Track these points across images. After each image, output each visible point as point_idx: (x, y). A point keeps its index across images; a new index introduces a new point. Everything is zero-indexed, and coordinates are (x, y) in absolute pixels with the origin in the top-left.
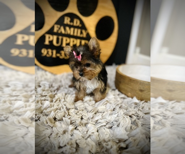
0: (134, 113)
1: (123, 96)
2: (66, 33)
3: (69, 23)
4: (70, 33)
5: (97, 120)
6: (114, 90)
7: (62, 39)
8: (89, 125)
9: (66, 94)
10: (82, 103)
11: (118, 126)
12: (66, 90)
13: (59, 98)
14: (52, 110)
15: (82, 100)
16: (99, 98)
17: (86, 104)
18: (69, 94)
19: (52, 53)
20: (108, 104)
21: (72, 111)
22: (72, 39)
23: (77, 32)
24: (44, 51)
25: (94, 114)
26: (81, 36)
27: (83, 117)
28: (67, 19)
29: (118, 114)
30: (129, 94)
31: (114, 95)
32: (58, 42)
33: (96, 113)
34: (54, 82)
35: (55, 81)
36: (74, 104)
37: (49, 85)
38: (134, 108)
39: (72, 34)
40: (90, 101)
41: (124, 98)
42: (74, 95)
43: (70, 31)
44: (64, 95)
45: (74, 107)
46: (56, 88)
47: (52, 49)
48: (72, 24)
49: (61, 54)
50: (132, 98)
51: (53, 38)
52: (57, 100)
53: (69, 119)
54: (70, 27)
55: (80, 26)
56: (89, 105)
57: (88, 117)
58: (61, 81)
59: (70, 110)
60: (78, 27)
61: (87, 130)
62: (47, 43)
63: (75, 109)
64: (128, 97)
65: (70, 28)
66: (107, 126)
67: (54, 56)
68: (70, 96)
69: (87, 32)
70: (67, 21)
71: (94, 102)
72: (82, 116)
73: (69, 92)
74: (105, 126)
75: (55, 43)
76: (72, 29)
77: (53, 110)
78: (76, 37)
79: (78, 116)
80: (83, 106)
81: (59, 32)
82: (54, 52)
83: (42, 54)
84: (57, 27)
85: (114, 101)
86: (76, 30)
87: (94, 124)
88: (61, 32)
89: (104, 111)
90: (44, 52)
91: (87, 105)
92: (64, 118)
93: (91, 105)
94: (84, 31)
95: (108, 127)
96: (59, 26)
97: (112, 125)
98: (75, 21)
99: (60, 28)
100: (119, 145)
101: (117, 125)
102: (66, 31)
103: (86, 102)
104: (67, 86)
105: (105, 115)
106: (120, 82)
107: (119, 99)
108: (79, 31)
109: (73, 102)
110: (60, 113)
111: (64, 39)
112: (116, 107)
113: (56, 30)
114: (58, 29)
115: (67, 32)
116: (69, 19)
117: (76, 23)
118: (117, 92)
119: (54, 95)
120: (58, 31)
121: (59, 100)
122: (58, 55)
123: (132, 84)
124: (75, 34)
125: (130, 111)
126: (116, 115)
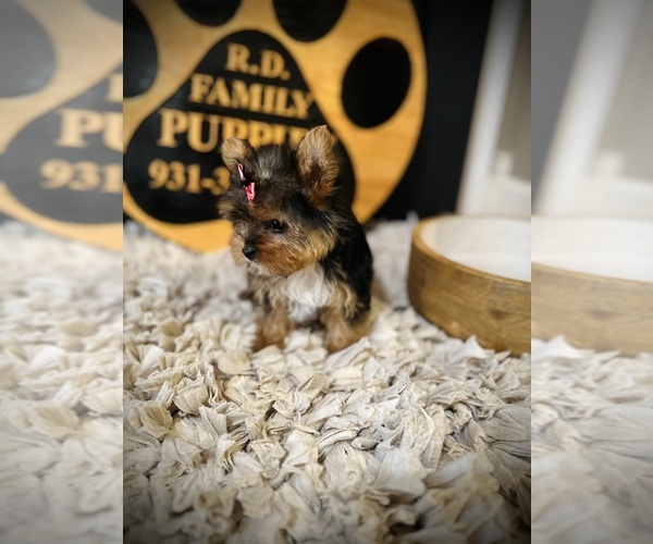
0: (463, 396)
1: (431, 331)
2: (235, 104)
3: (244, 67)
4: (250, 103)
5: (325, 420)
6: (400, 309)
7: (221, 127)
8: (292, 438)
9: (225, 322)
10: (280, 357)
11: (398, 446)
12: (227, 310)
13: (199, 338)
14: (165, 379)
15: (281, 345)
16: (340, 340)
17: (293, 360)
18: (236, 322)
19: (187, 175)
20: (372, 359)
21: (237, 384)
22: (256, 127)
23: (276, 101)
24: (159, 170)
25: (318, 396)
26: (290, 113)
27: (275, 406)
28: (239, 53)
29: (401, 401)
30: (454, 326)
31: (398, 329)
32: (205, 138)
33: (323, 394)
34: (188, 278)
35: (194, 274)
36: (251, 359)
37: (169, 289)
38: (469, 378)
39: (255, 106)
40: (309, 348)
41: (435, 341)
42: (252, 328)
43: (249, 97)
44: (217, 324)
45: (250, 368)
46: (190, 300)
47: (187, 163)
48: (254, 70)
49: (216, 179)
50: (464, 340)
51: (189, 122)
52: (188, 345)
53: (223, 411)
54: (250, 80)
55: (286, 76)
56: (304, 362)
57: (292, 408)
58: (214, 278)
59: (233, 379)
60: (276, 82)
61: (283, 454)
62: (167, 139)
63: (252, 376)
64: (450, 335)
65: (248, 86)
66: (358, 442)
67: (194, 186)
68: (237, 329)
69: (309, 98)
70: (237, 58)
71: (322, 353)
72: (273, 402)
73: (238, 315)
74: (350, 441)
75: (195, 140)
76: (256, 90)
77: (168, 379)
78: (272, 119)
79: (258, 403)
80: (280, 366)
81: (211, 100)
82: (194, 172)
83: (149, 179)
84: (204, 83)
85: (394, 352)
86: (270, 92)
87: (313, 434)
88: (217, 101)
89: (353, 387)
90: (159, 172)
91: (298, 363)
92: (203, 409)
93: (309, 362)
94: (298, 97)
95: (359, 446)
96: (209, 79)
97: (375, 441)
98: (267, 57)
99: (211, 88)
100: (391, 516)
101: (391, 440)
102: (234, 96)
103: (293, 351)
104: (234, 295)
105: (355, 402)
106: (423, 282)
107: (414, 344)
108: (282, 95)
109: (249, 350)
110: (189, 389)
111: (229, 124)
112: (398, 372)
113: (197, 93)
114: (205, 89)
115: (240, 100)
116: (245, 53)
117: (272, 65)
118: (410, 317)
119: (184, 324)
120: (205, 96)
121: (195, 342)
122: (208, 183)
123: (463, 288)
124: (268, 108)
125: (448, 391)
126: (396, 402)
